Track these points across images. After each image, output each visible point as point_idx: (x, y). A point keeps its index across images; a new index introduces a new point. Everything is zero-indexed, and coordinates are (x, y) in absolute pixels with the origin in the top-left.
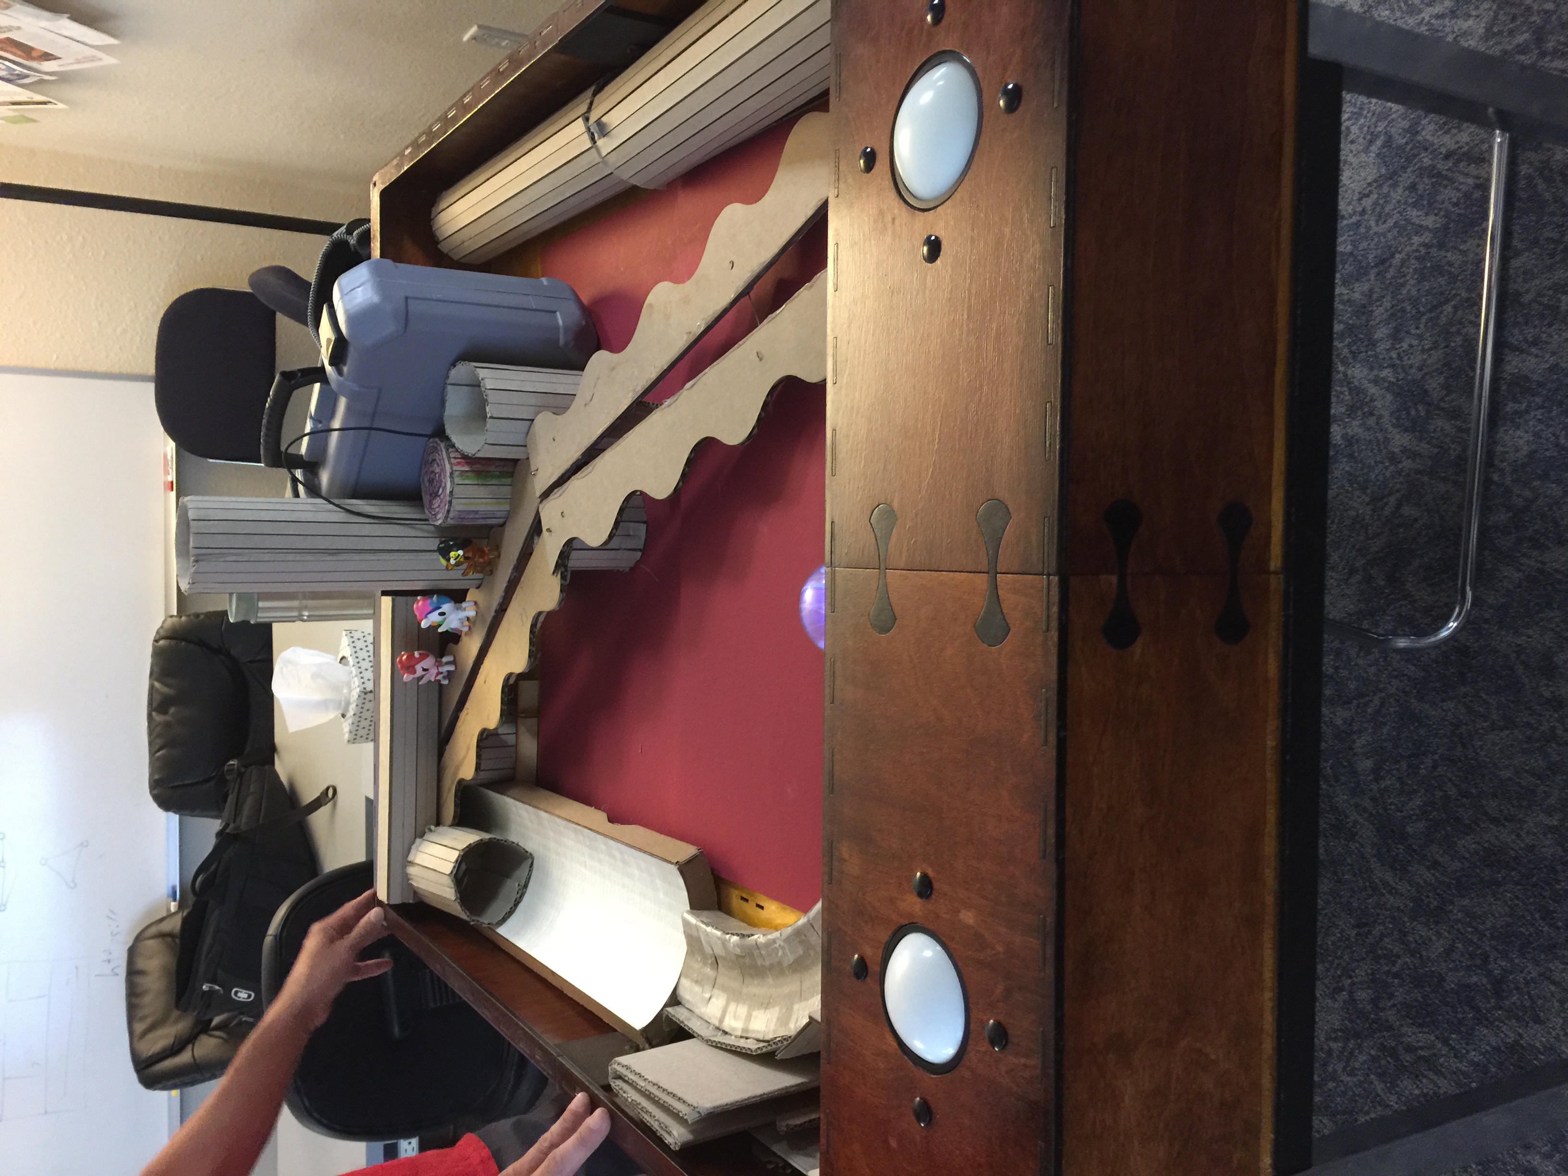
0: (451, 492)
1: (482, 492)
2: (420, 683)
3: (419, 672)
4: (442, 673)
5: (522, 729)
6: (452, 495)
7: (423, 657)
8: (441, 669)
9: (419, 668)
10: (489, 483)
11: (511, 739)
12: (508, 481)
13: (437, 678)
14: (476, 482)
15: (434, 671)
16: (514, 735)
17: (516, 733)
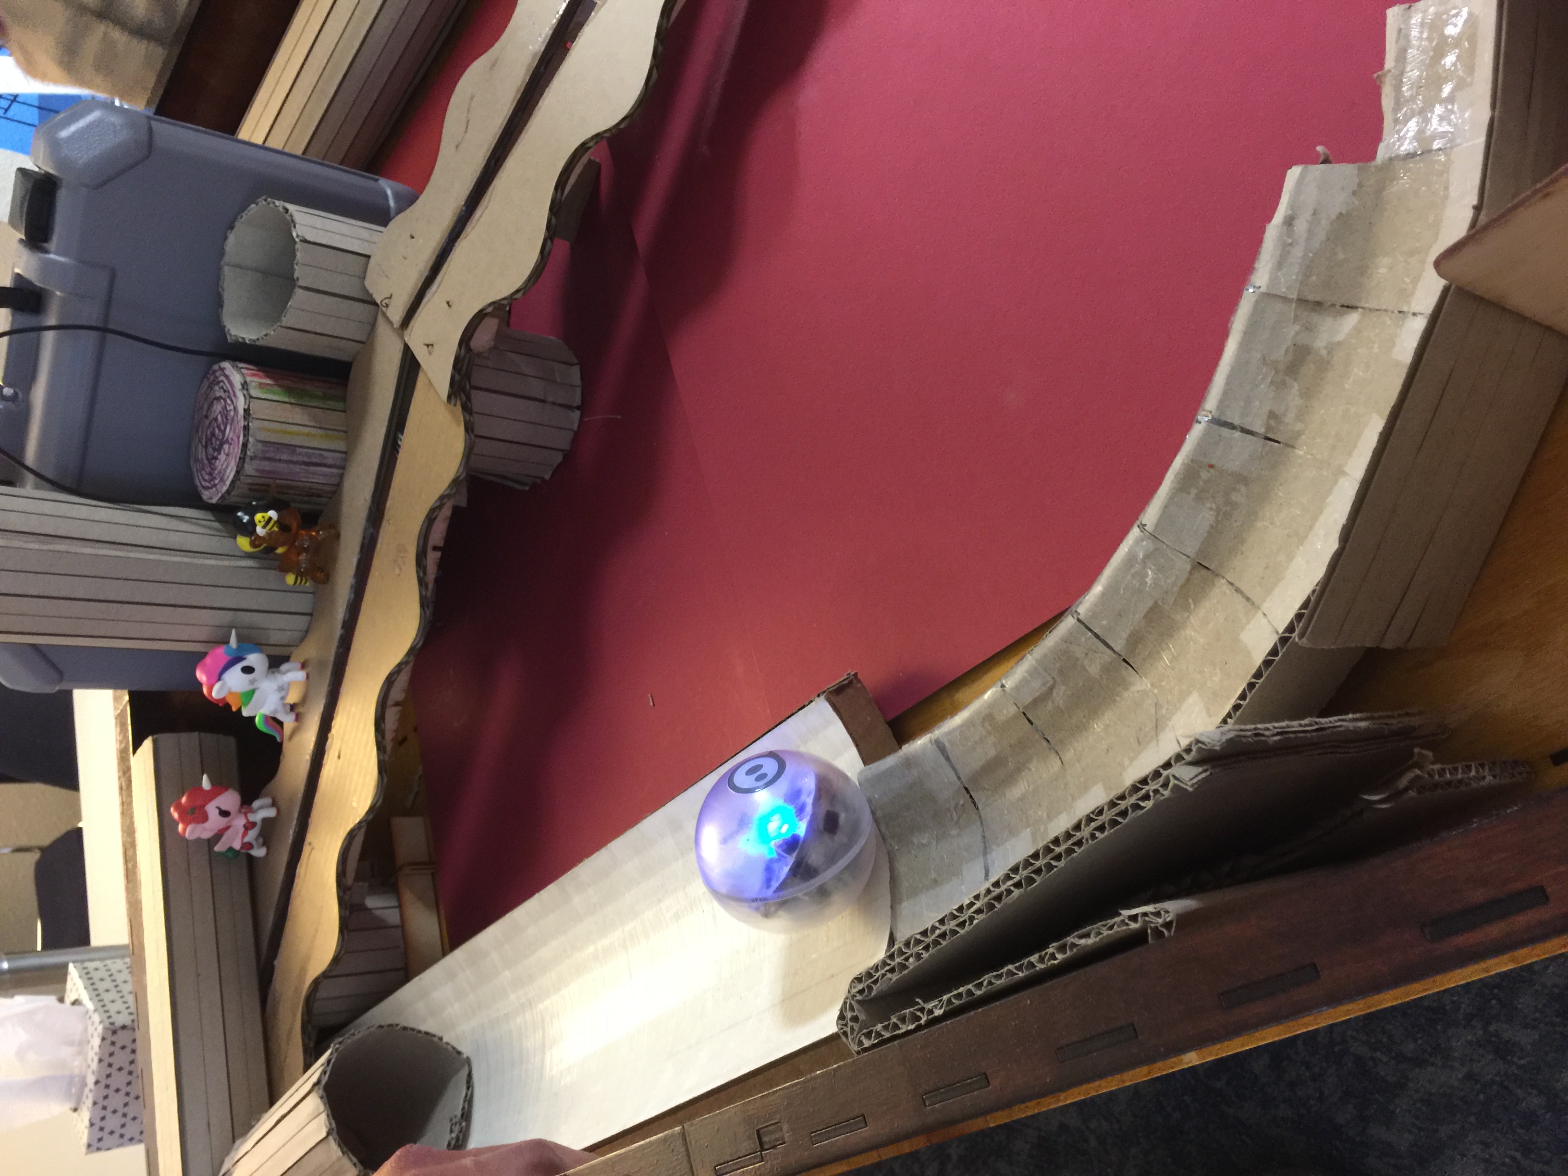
0: (247, 411)
1: (297, 415)
2: (216, 849)
3: (215, 821)
4: (254, 824)
5: (408, 896)
6: (249, 415)
7: (219, 787)
8: (252, 818)
9: (212, 809)
10: (308, 403)
11: (392, 917)
12: (340, 405)
13: (246, 840)
14: (287, 400)
15: (239, 822)
16: (397, 911)
17: (400, 907)
